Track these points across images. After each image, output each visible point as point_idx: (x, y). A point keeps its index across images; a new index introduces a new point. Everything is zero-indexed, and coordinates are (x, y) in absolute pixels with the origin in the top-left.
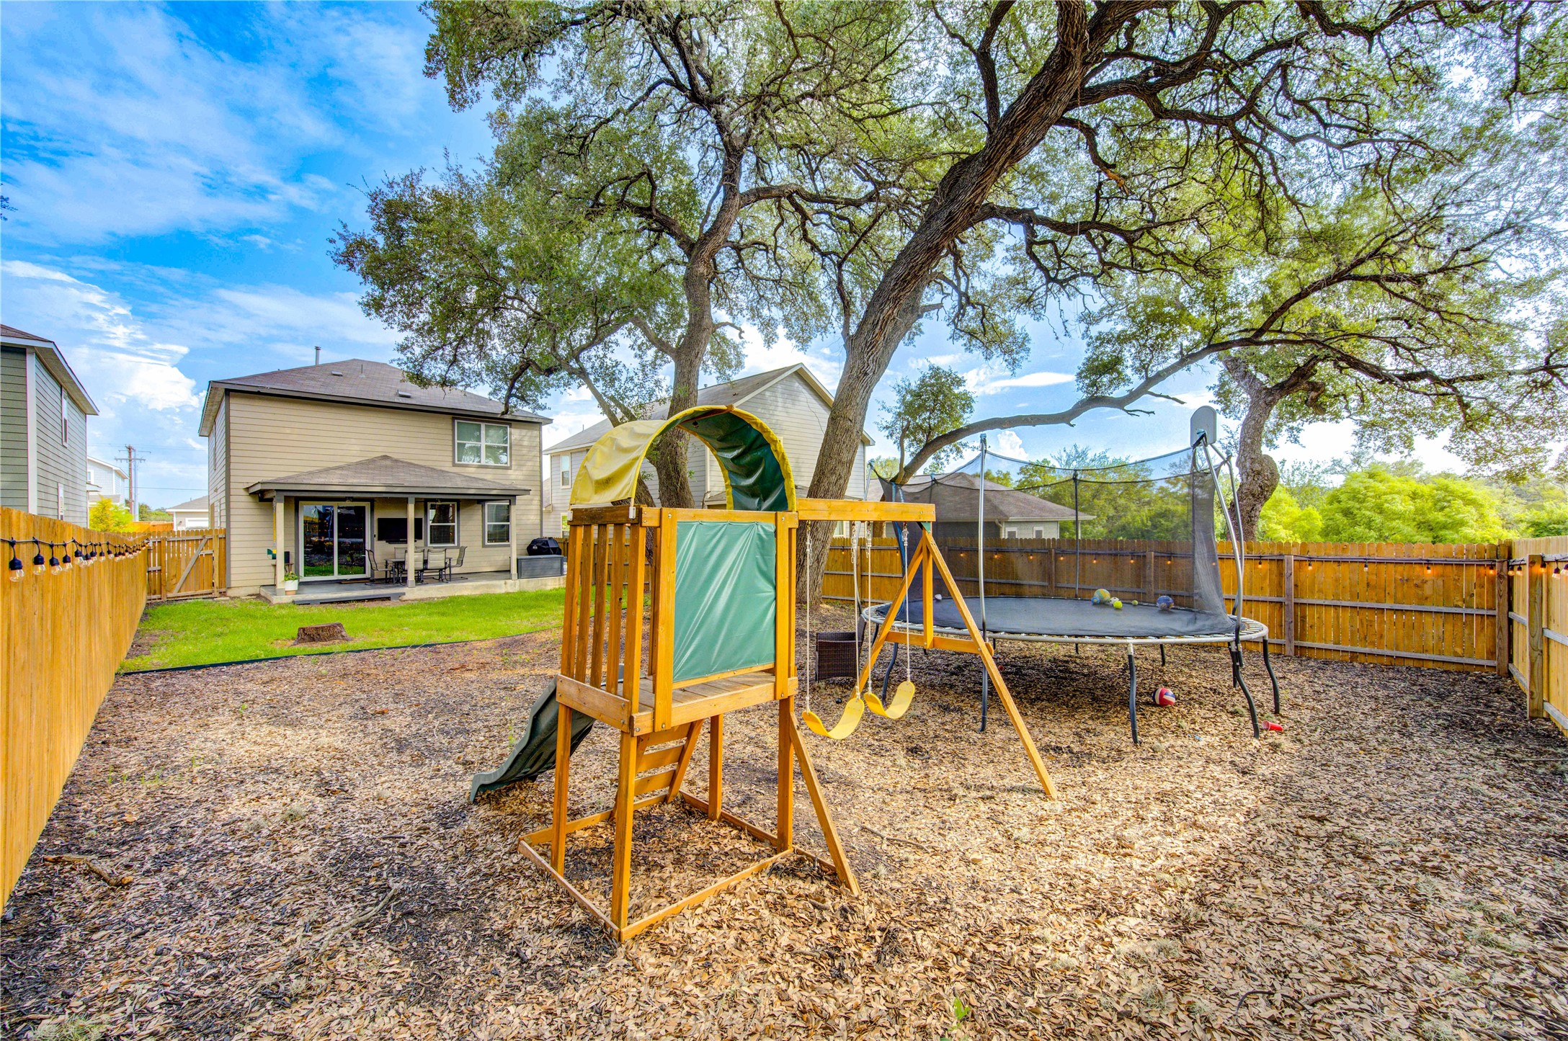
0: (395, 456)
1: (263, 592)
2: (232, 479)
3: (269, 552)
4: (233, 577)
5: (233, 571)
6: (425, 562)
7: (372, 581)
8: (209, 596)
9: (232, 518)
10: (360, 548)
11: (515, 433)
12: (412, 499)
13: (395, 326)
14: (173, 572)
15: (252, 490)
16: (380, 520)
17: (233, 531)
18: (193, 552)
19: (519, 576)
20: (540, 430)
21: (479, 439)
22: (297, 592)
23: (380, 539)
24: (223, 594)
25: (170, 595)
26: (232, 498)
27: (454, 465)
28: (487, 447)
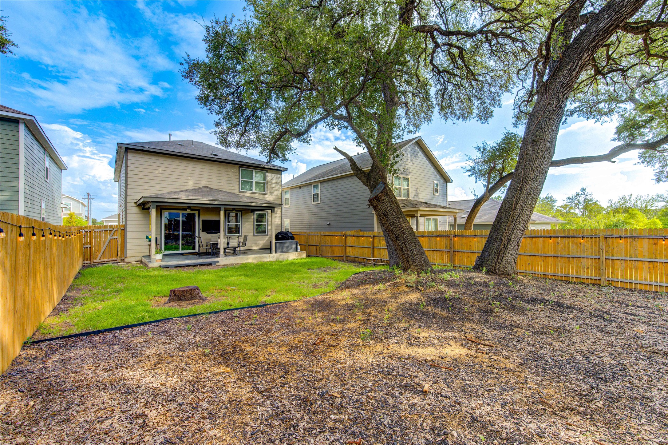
0: (211, 187)
1: (144, 260)
2: (128, 197)
3: (147, 237)
4: (128, 251)
5: (128, 248)
6: (228, 244)
7: (199, 254)
8: (115, 262)
9: (128, 219)
10: (193, 236)
11: (269, 176)
12: (222, 208)
13: (214, 113)
14: (97, 248)
15: (138, 203)
16: (203, 221)
17: (128, 226)
18: (108, 237)
19: (276, 252)
20: (281, 174)
21: (252, 179)
22: (162, 261)
23: (203, 231)
24: (123, 261)
25: (95, 261)
26: (128, 208)
27: (240, 192)
28: (256, 183)
